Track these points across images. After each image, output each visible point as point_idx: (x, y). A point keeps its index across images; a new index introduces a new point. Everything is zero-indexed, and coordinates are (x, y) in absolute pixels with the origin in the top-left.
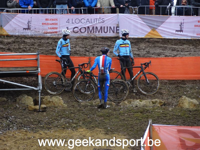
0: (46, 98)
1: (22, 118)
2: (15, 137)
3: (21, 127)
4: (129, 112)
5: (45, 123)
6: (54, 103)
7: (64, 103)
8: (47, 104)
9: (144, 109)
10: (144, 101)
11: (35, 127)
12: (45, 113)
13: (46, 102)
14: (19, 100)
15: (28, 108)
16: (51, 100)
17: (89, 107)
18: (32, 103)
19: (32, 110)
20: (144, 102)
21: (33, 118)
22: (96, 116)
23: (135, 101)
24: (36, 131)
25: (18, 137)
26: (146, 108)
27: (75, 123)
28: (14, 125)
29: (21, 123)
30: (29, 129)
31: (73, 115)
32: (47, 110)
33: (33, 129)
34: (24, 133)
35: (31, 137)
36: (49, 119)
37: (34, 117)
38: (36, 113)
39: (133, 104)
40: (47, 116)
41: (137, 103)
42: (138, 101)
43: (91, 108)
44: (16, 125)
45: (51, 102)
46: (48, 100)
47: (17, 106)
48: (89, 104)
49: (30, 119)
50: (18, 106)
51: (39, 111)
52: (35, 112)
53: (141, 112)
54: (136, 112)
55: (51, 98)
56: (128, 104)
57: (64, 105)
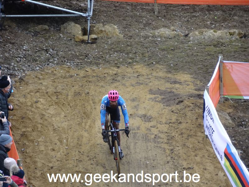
0: (98, 27)
1: (66, 50)
2: (55, 75)
3: (63, 61)
4: (199, 46)
5: (94, 57)
6: (107, 33)
7: (120, 33)
8: (99, 33)
9: (219, 42)
10: (219, 31)
11: (81, 62)
12: (94, 46)
13: (97, 31)
14: (64, 29)
15: (74, 38)
16: (103, 29)
17: (150, 38)
18: (80, 33)
19: (79, 42)
20: (219, 33)
21: (79, 51)
22: (157, 49)
23: (208, 32)
24: (81, 67)
25: (59, 74)
26: (221, 40)
27: (131, 58)
28: (54, 59)
29: (64, 57)
30: (73, 64)
31: (129, 48)
32: (98, 41)
33: (78, 65)
34: (67, 69)
35: (74, 75)
36: (99, 52)
37: (81, 50)
38: (83, 46)
39: (206, 35)
40: (98, 49)
41: (211, 34)
42: (212, 31)
43: (152, 39)
44: (58, 59)
45: (104, 31)
46: (100, 29)
47: (60, 36)
48: (151, 35)
49: (75, 52)
50: (62, 36)
51: (88, 43)
52: (82, 43)
53: (215, 46)
54: (207, 46)
55: (103, 26)
56: (199, 34)
57: (120, 35)
